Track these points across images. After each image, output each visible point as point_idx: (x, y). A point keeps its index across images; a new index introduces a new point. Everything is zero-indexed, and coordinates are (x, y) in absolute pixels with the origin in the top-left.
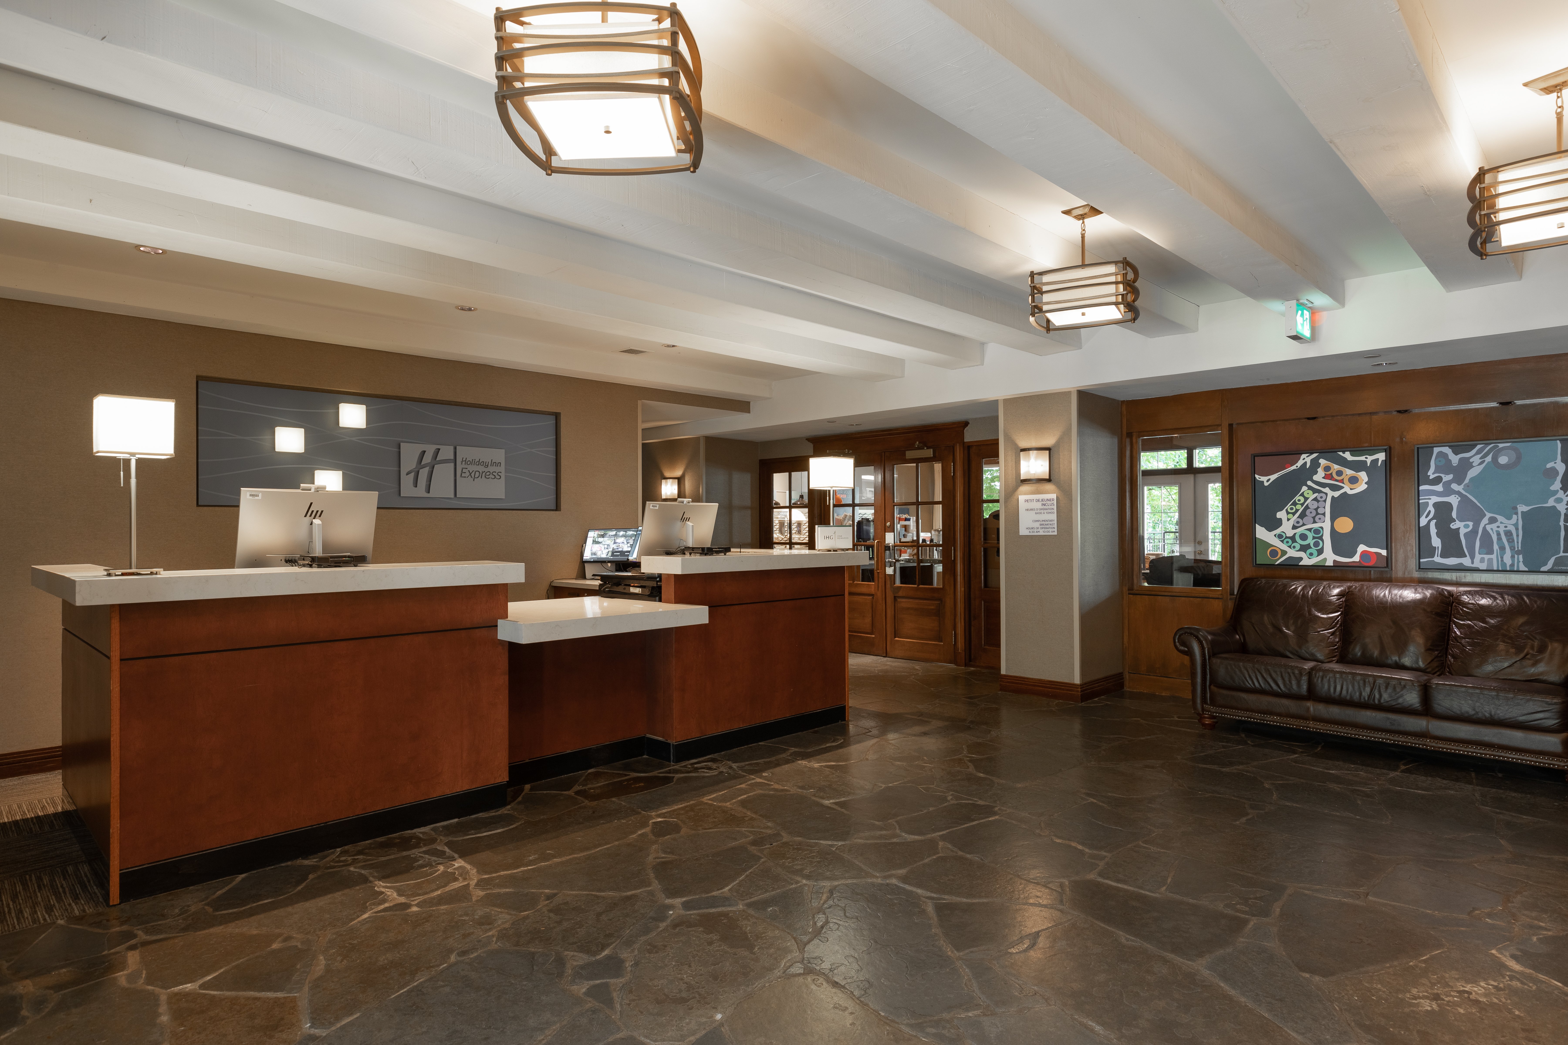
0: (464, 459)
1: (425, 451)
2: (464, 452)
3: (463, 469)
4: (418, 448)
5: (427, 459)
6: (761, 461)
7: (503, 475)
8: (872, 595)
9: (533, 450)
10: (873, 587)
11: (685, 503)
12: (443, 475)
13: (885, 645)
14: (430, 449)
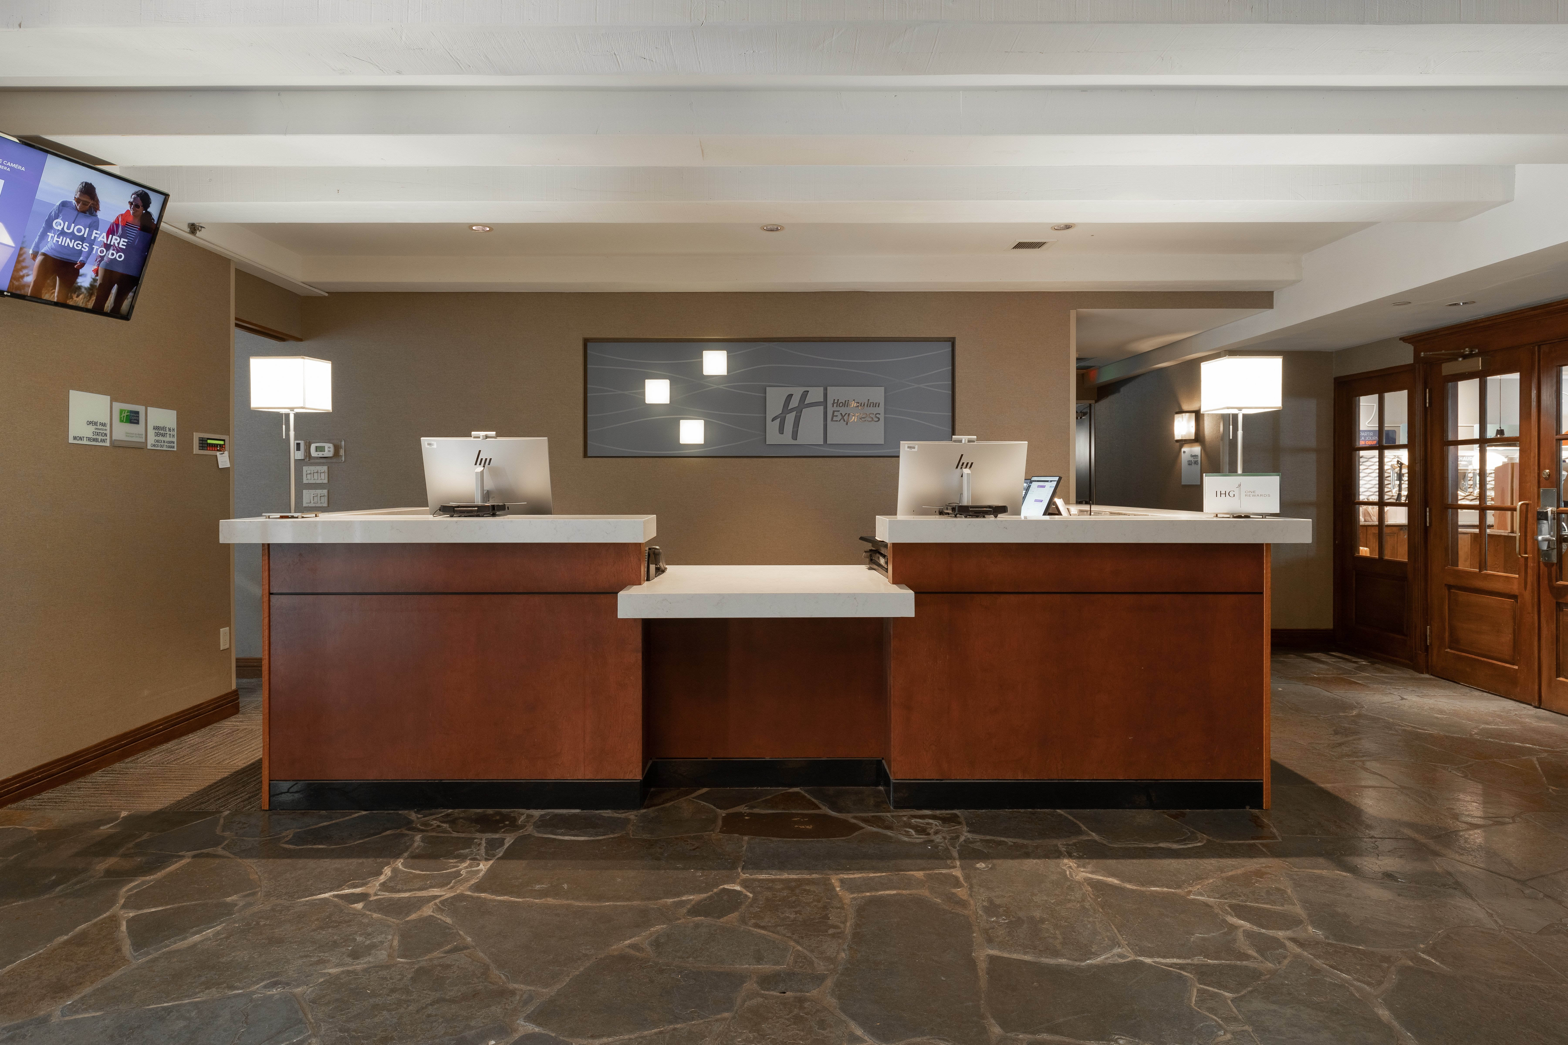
0: (836, 401)
1: (793, 395)
2: (834, 393)
3: (834, 412)
4: (785, 391)
5: (794, 403)
6: (1336, 379)
7: (882, 417)
8: (1514, 597)
9: (921, 386)
10: (1516, 582)
11: (963, 442)
12: (812, 419)
13: (1536, 687)
14: (797, 392)
